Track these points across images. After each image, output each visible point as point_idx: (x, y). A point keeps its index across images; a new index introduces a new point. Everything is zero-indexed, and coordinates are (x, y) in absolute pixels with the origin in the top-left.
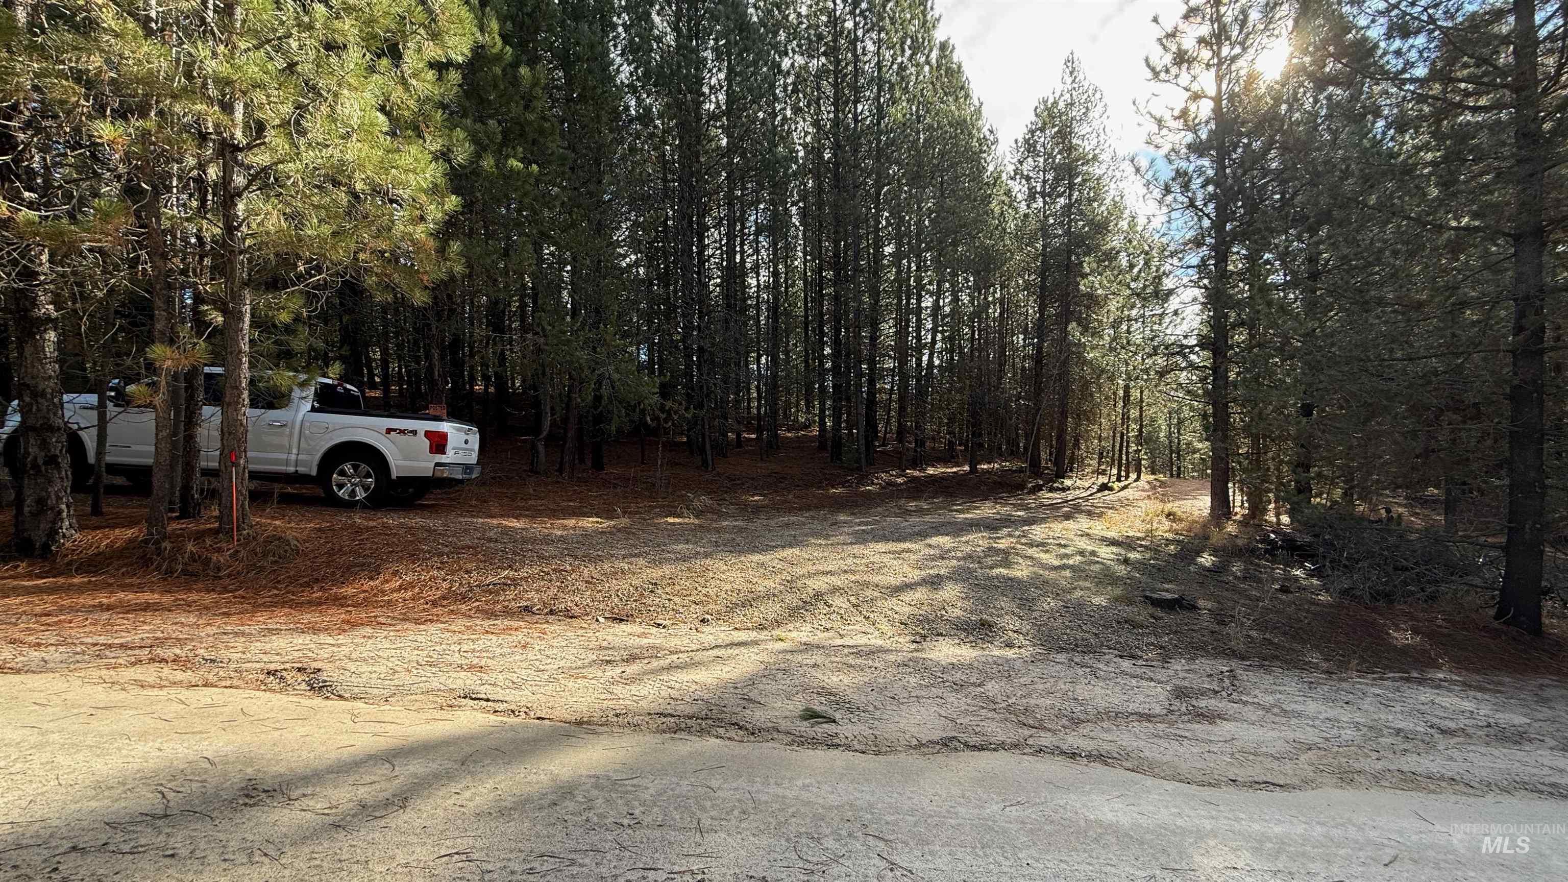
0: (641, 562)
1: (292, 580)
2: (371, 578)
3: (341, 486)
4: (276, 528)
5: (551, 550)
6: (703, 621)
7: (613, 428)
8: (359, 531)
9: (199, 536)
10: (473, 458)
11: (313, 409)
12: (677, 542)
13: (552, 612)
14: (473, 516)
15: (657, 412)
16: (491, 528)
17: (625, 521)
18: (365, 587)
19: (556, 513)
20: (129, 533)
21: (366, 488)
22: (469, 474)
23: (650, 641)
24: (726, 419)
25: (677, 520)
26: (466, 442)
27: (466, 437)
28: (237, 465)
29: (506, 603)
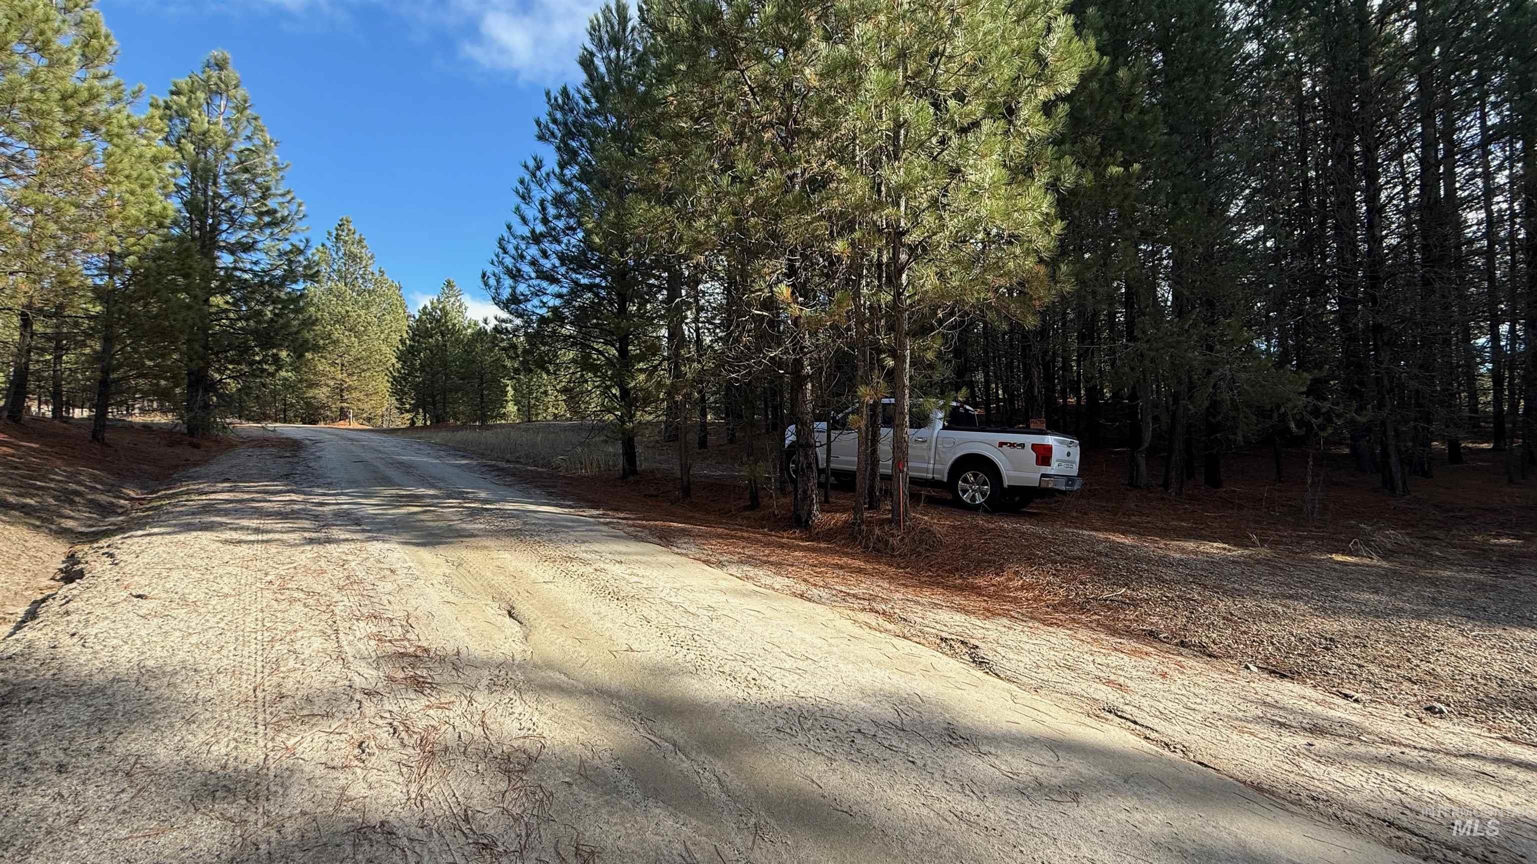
0: (1301, 606)
1: (941, 566)
2: (997, 575)
3: (965, 491)
4: (926, 522)
5: (1169, 574)
6: (1430, 709)
7: (1240, 438)
8: (983, 531)
9: (881, 523)
10: (1074, 471)
11: (944, 428)
12: (1355, 587)
13: (1183, 644)
14: (1076, 528)
15: (1307, 417)
16: (1099, 542)
17: (1264, 552)
18: (994, 582)
19: (1166, 533)
20: (844, 516)
21: (983, 494)
22: (1071, 485)
23: (1339, 714)
24: (1429, 421)
25: (1349, 559)
26: (1069, 454)
27: (1068, 450)
28: (902, 472)
29: (1128, 623)
